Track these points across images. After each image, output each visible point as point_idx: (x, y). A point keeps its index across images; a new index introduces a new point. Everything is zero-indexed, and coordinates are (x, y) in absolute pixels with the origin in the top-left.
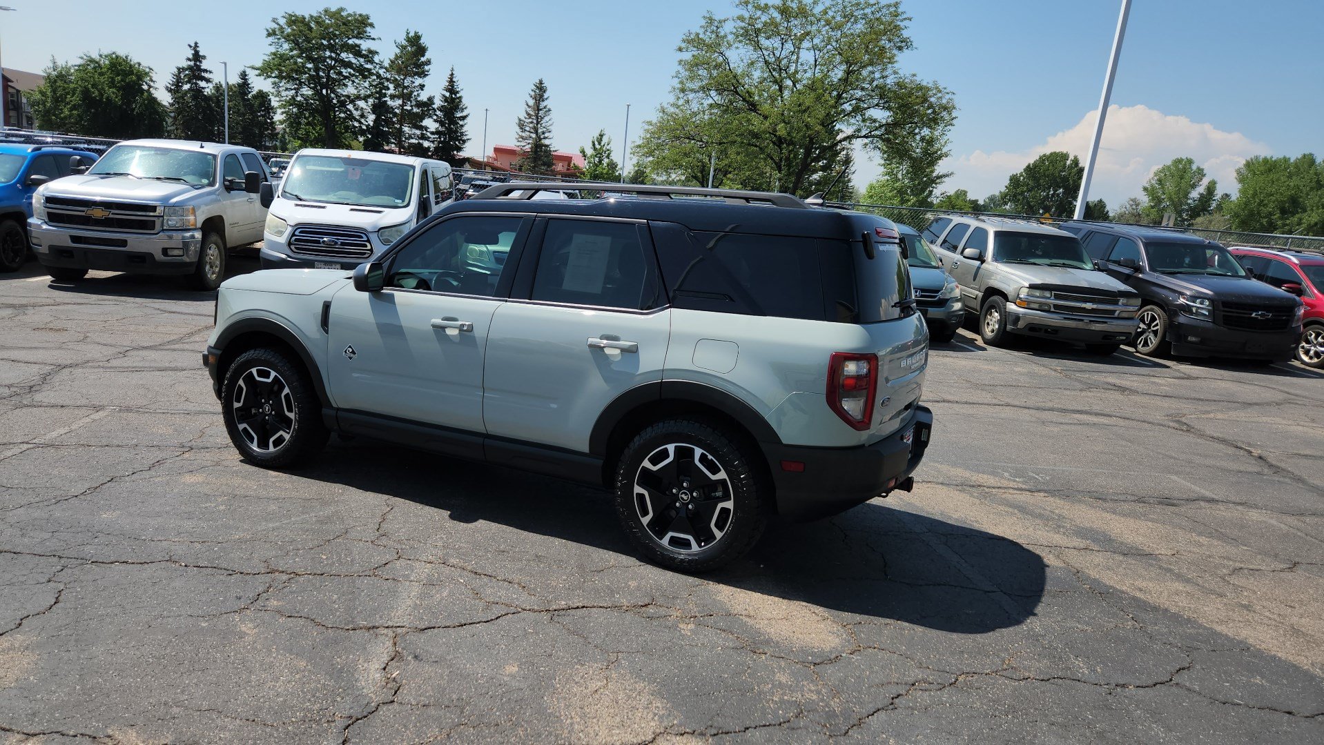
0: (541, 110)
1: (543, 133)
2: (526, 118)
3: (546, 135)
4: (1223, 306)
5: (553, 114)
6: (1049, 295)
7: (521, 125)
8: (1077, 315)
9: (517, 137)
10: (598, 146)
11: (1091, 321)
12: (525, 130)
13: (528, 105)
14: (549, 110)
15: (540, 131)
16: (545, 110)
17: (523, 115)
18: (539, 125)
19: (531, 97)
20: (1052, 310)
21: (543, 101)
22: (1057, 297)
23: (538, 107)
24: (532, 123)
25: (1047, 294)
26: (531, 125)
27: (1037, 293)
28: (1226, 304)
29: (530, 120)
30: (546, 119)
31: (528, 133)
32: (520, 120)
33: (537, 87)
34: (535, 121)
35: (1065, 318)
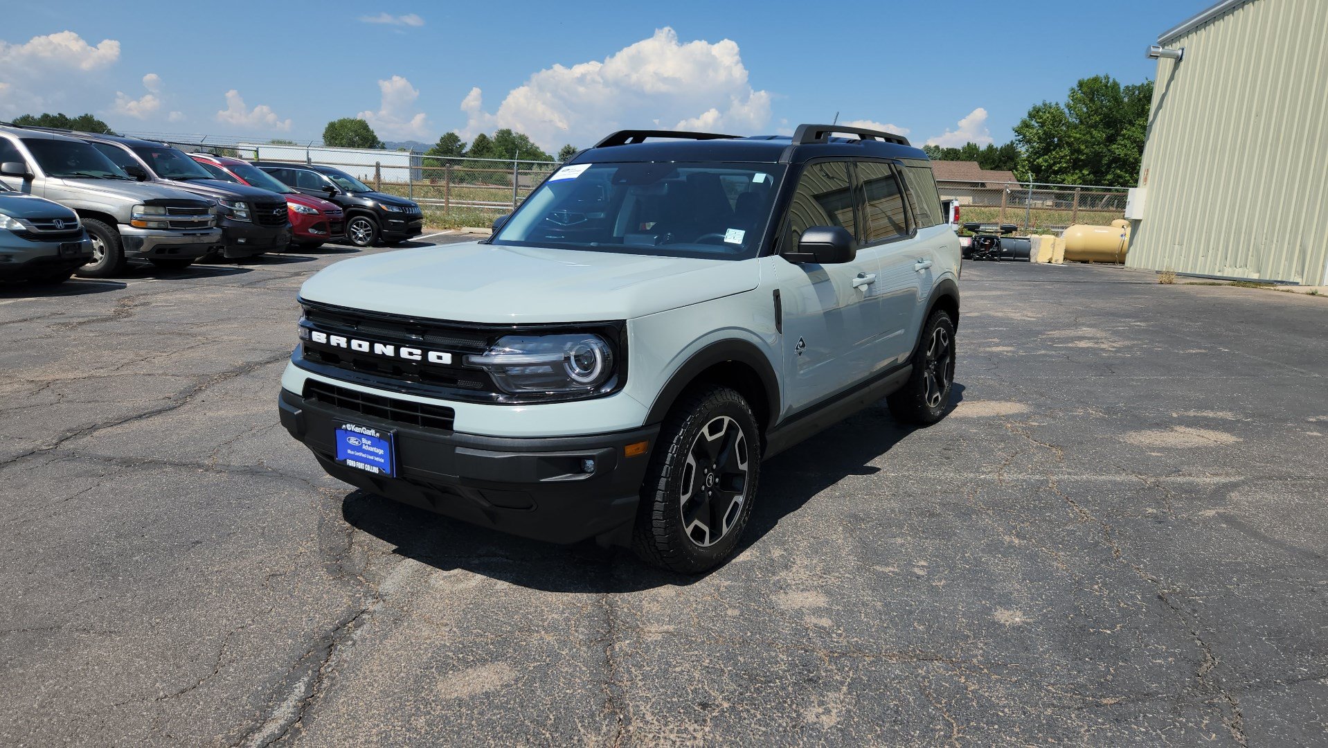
4: (257, 208)
6: (163, 212)
8: (190, 230)
11: (202, 234)
20: (170, 227)
22: (172, 213)
25: (161, 210)
27: (151, 210)
28: (258, 205)
35: (184, 234)
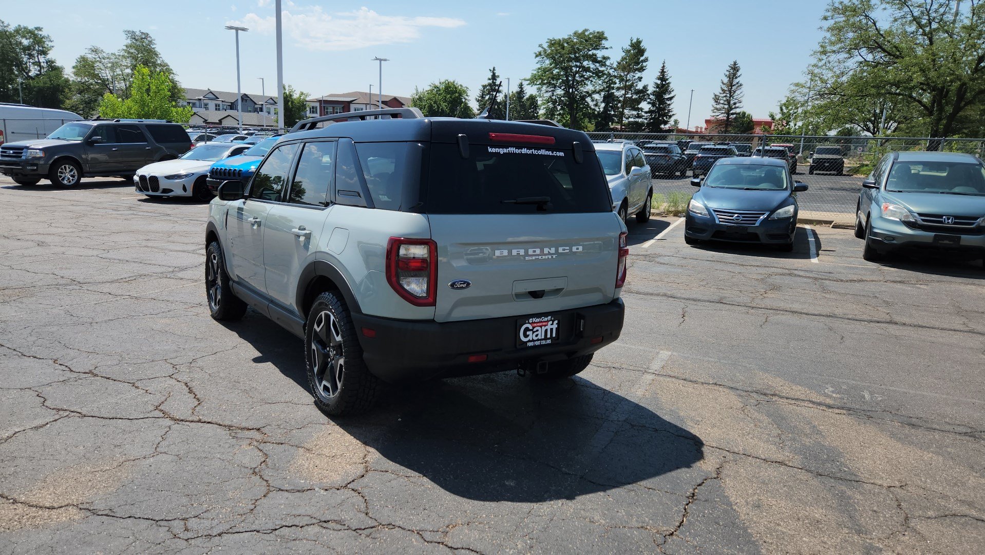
0: (734, 85)
1: (735, 104)
2: (720, 93)
3: (737, 105)
5: (743, 88)
7: (716, 99)
9: (713, 108)
10: (785, 111)
12: (719, 103)
13: (723, 83)
14: (741, 85)
15: (732, 102)
16: (737, 85)
17: (718, 91)
18: (732, 98)
19: (726, 76)
21: (736, 78)
23: (732, 83)
24: (726, 96)
26: (724, 99)
29: (725, 95)
30: (738, 92)
31: (722, 105)
32: (716, 96)
33: (732, 68)
34: (728, 95)
